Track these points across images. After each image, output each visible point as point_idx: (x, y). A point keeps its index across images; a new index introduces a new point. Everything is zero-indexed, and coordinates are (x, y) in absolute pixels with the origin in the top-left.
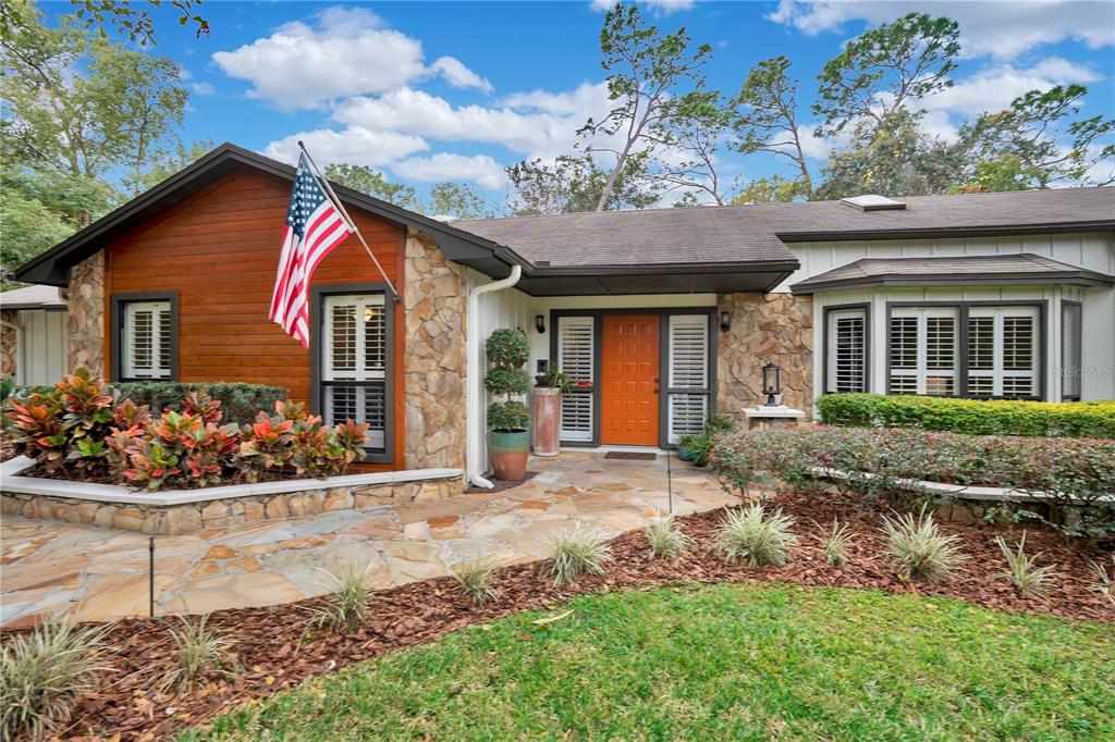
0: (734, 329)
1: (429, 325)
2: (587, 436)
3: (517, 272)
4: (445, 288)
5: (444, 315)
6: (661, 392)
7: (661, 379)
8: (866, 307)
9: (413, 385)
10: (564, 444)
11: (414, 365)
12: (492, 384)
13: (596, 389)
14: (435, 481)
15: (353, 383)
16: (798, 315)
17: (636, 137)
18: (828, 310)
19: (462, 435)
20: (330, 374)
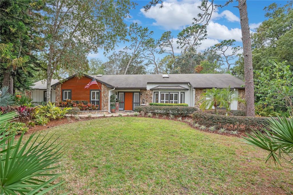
0: (142, 95)
1: (104, 94)
2: (123, 109)
3: (114, 88)
4: (106, 90)
5: (106, 93)
6: (133, 103)
7: (133, 101)
8: (158, 92)
9: (102, 101)
10: (119, 110)
11: (103, 99)
12: (111, 101)
13: (124, 103)
14: (105, 112)
15: (95, 101)
16: (151, 93)
17: (136, 50)
18: (154, 92)
19: (108, 107)
20: (92, 100)
